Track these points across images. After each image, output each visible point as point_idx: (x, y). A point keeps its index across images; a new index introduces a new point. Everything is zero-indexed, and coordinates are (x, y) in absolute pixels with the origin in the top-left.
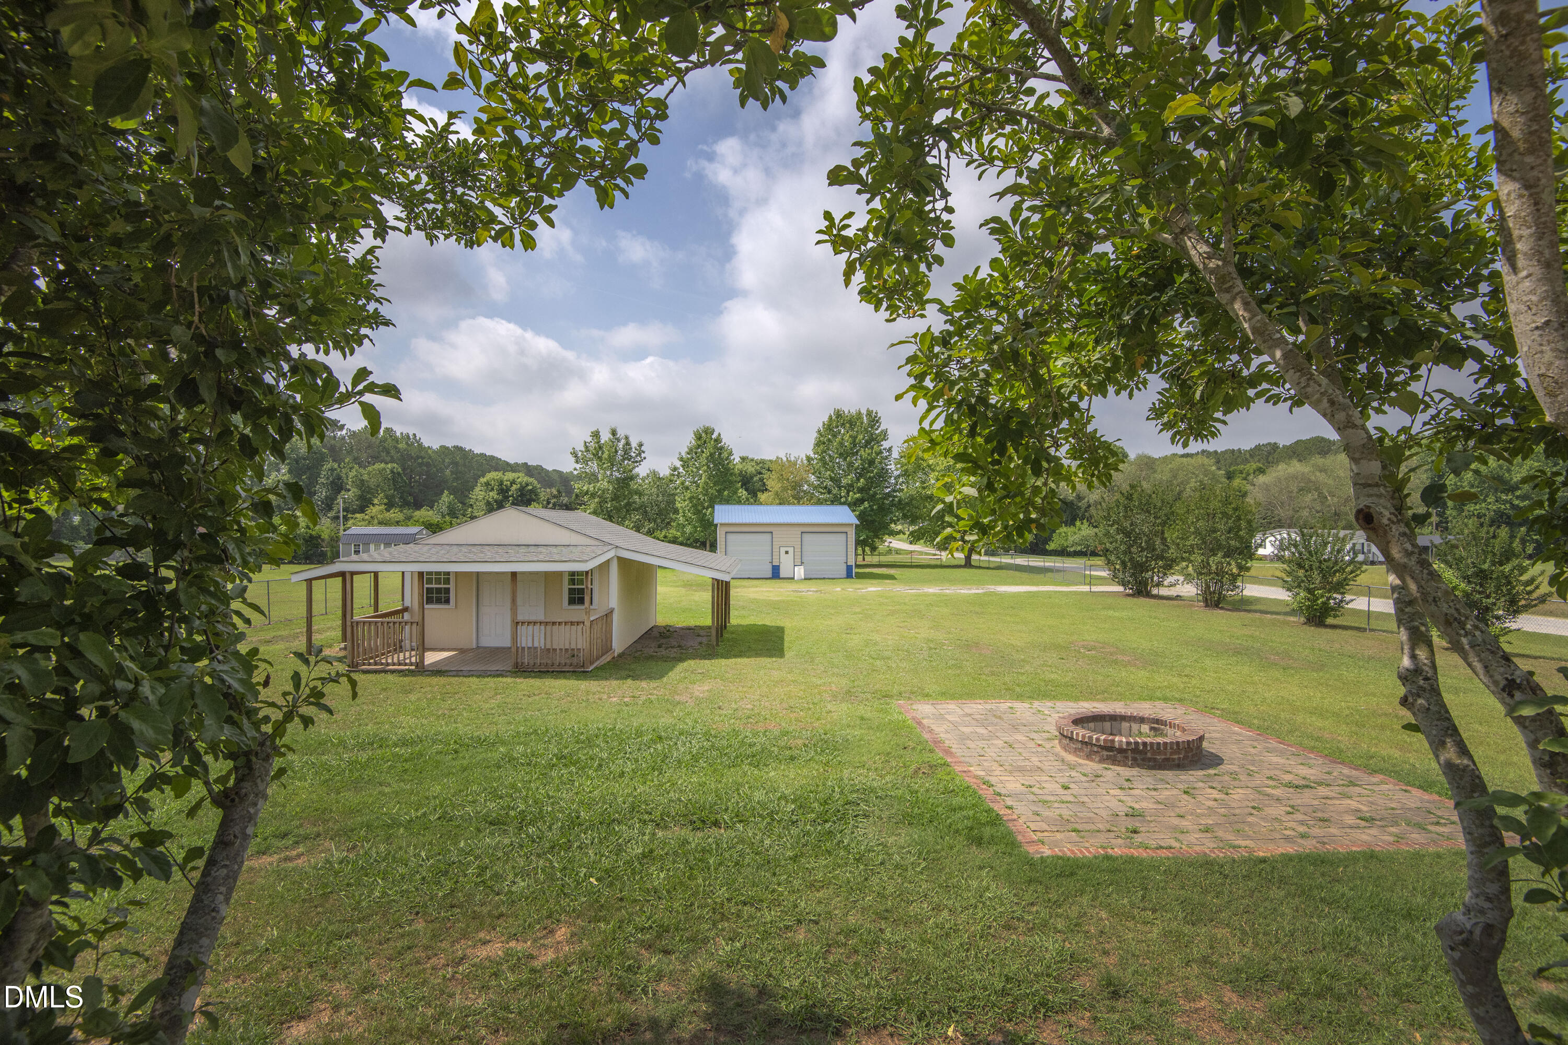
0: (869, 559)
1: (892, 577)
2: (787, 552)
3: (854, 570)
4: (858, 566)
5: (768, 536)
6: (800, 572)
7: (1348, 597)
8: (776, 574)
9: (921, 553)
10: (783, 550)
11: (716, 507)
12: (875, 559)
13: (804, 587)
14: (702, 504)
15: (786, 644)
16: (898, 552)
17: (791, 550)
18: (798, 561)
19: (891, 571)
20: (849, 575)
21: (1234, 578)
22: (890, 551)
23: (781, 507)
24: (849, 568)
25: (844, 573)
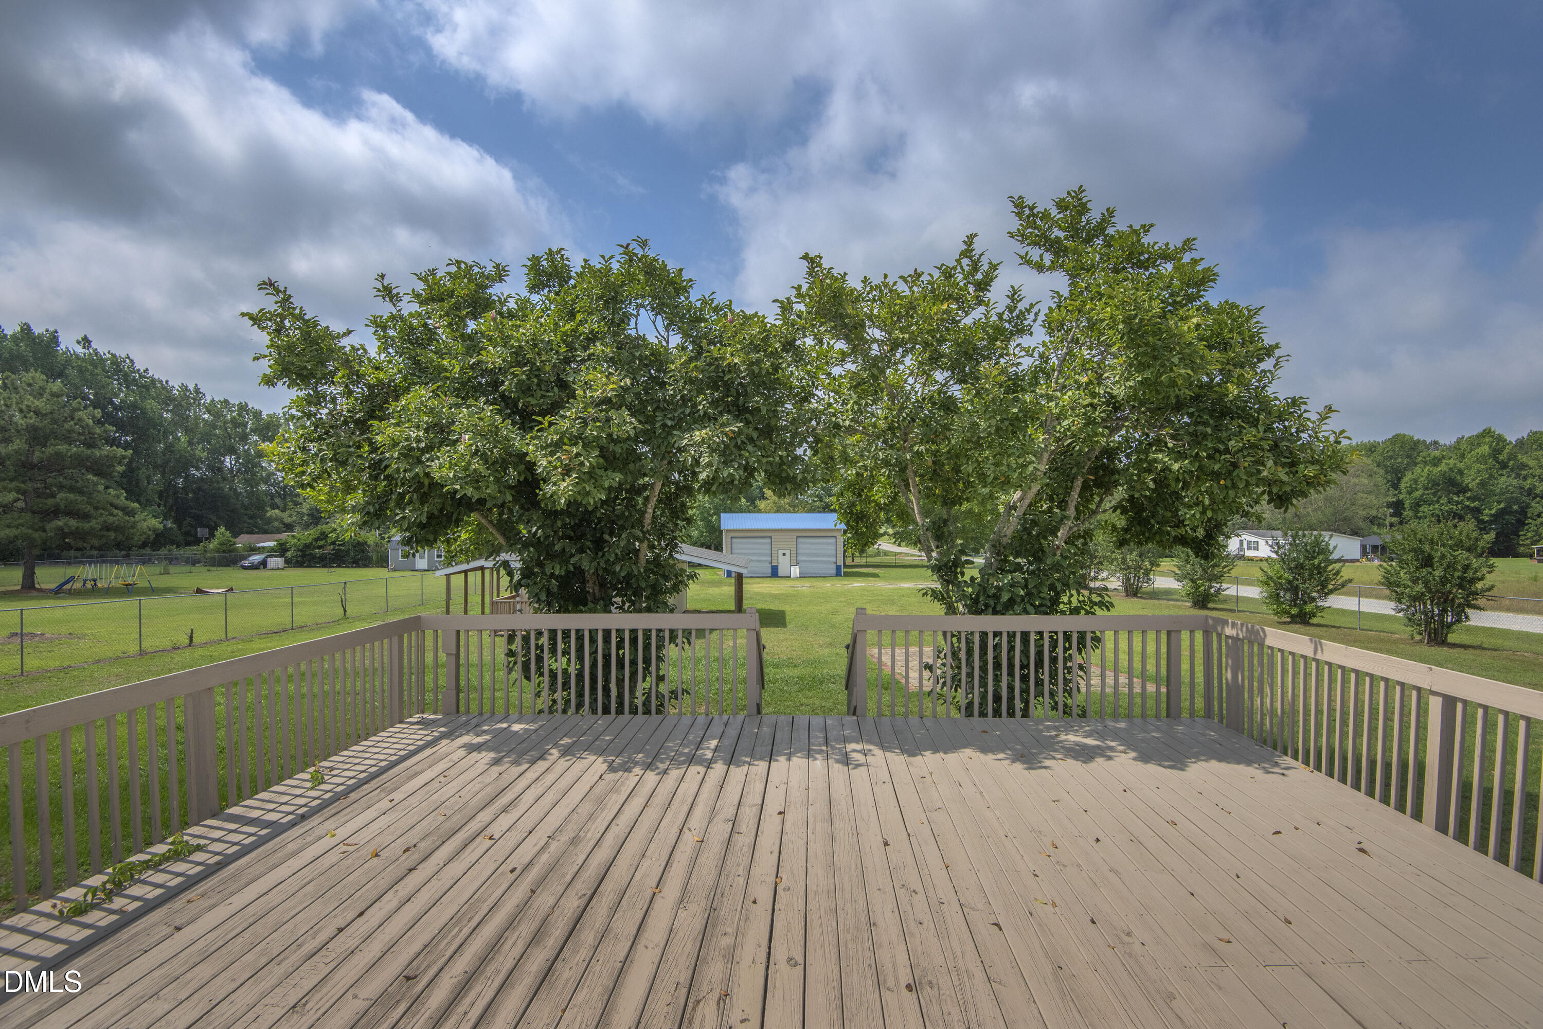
0: (857, 560)
1: (876, 576)
2: (784, 554)
3: (843, 570)
4: (845, 566)
5: (768, 541)
6: (795, 571)
7: (1224, 586)
8: (774, 573)
9: (907, 555)
10: (781, 552)
11: (722, 515)
12: (863, 561)
13: (798, 583)
14: (708, 511)
15: (787, 621)
16: (886, 553)
17: (787, 552)
18: (794, 562)
19: (876, 571)
20: (838, 574)
21: (1147, 573)
22: (878, 553)
23: (779, 515)
24: (838, 568)
25: (834, 572)
